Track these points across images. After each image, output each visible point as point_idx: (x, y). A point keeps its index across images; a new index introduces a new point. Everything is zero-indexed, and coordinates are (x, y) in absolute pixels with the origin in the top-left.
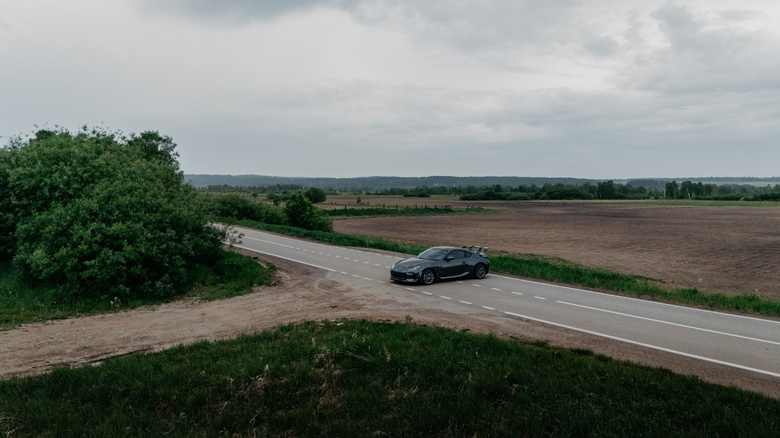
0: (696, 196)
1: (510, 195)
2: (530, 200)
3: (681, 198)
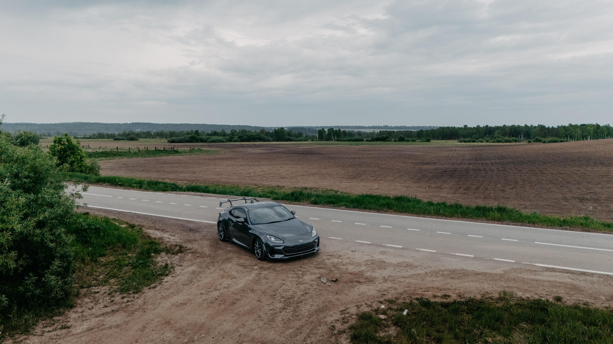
0: (337, 139)
1: (209, 138)
2: (226, 142)
3: (328, 140)
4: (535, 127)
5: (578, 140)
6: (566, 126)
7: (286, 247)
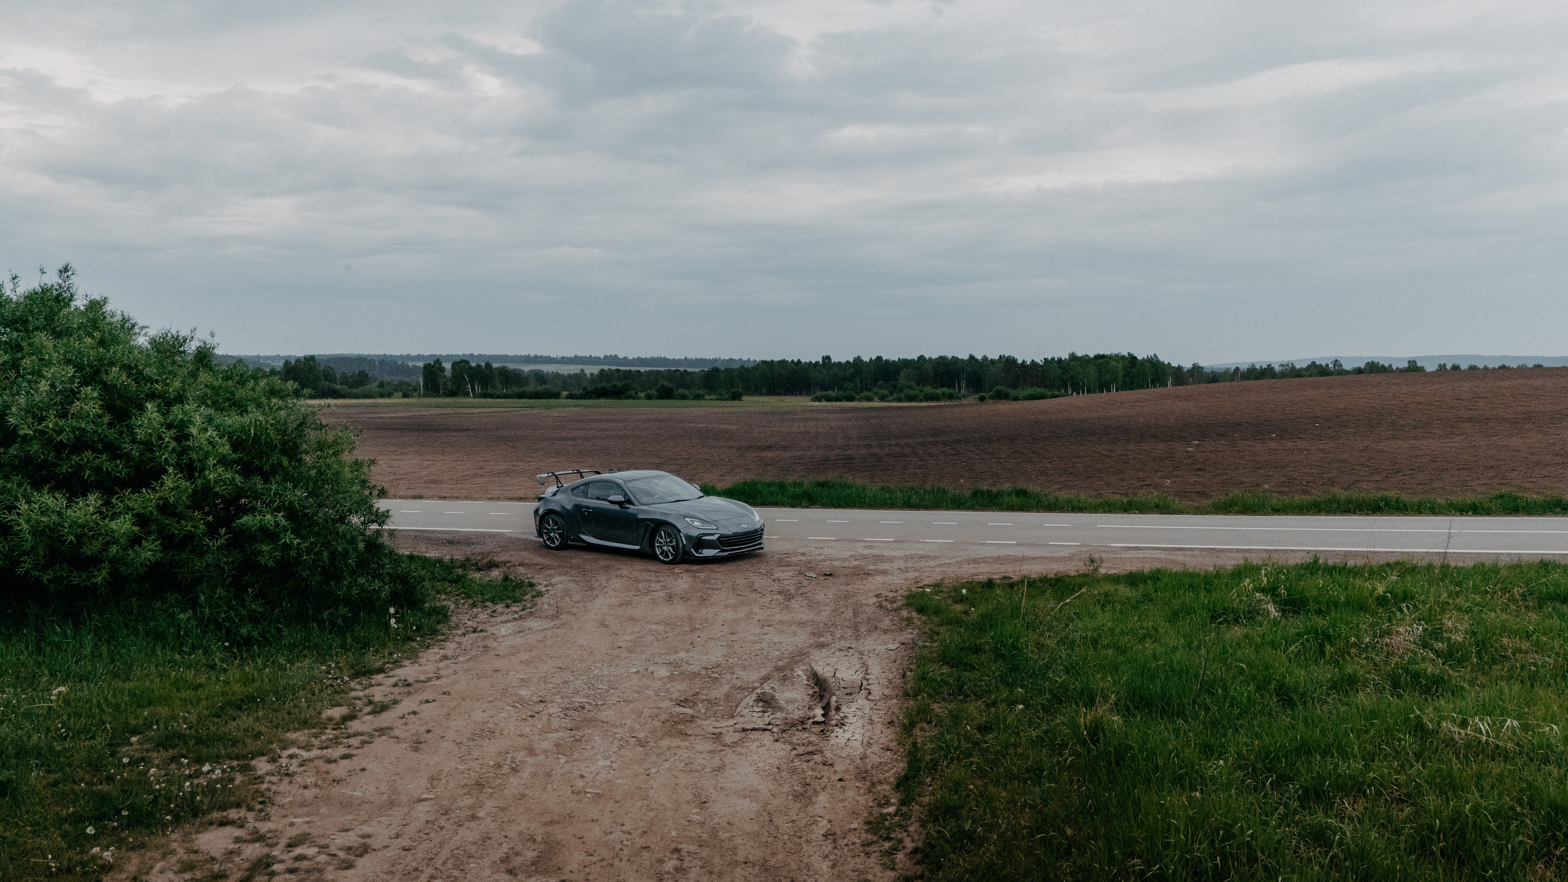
0: (484, 391)
3: (453, 394)
4: (993, 362)
5: (1089, 391)
6: (1063, 359)
7: (722, 536)
